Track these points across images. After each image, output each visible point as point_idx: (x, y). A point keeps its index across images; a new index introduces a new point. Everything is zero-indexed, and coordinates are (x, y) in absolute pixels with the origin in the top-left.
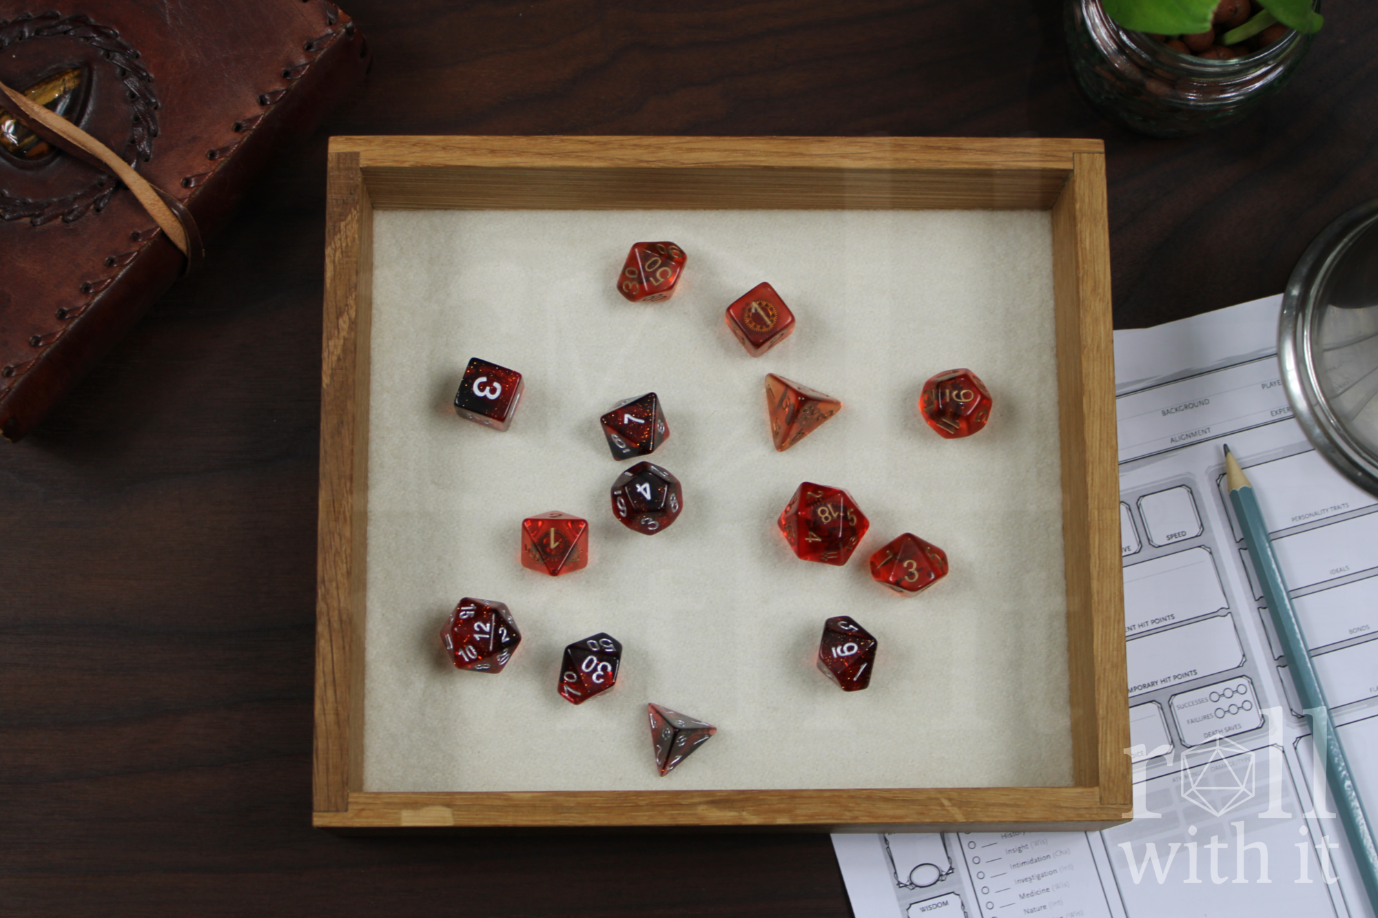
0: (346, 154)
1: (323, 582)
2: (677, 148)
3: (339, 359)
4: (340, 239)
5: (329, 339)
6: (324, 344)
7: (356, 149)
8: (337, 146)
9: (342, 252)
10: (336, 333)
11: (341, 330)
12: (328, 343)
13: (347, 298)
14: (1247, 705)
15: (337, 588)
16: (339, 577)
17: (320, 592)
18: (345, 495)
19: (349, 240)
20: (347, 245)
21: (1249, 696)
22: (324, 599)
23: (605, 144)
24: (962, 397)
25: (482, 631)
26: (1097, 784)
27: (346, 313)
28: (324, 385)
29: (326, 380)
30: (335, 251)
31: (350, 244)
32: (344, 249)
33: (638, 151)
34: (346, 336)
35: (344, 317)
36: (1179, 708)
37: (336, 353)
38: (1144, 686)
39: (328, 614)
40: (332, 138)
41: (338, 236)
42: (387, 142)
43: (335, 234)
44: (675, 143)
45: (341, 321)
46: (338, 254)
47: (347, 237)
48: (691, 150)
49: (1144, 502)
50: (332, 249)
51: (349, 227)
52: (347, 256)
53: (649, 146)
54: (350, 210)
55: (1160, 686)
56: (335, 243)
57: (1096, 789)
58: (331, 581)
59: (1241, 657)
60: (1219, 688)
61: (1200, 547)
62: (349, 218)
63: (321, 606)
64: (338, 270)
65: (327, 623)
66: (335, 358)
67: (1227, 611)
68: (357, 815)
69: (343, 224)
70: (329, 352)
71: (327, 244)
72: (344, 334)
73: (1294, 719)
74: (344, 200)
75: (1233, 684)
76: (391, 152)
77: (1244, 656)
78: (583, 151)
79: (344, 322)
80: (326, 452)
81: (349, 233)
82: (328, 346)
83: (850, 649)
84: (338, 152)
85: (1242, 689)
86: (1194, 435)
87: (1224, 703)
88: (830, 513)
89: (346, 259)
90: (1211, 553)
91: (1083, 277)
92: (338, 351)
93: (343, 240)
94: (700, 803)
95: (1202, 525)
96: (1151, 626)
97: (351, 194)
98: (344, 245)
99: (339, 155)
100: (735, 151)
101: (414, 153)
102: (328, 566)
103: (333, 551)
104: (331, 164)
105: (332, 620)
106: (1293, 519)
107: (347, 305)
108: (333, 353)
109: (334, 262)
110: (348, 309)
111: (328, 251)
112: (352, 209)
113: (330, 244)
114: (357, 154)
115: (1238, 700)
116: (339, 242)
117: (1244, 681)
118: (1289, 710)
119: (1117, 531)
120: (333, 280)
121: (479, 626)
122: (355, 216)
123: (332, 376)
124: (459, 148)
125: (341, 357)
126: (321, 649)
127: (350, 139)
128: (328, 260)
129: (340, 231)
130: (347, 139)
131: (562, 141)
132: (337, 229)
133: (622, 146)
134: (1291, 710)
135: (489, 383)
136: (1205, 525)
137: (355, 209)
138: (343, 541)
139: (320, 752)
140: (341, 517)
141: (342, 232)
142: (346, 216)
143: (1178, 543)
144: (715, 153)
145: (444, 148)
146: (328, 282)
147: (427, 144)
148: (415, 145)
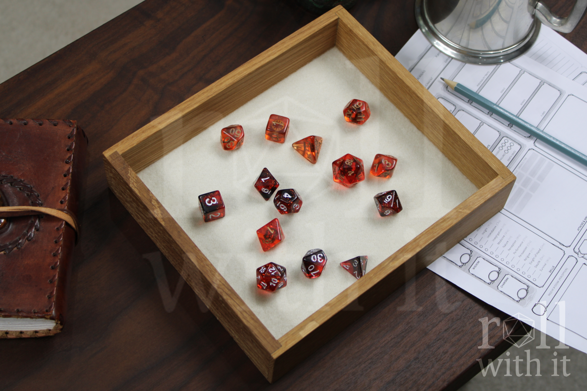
0: (112, 154)
2: (217, 86)
3: (162, 214)
4: (132, 179)
5: (153, 210)
7: (114, 151)
8: (107, 154)
9: (136, 183)
10: (154, 207)
11: (155, 205)
12: (154, 212)
13: (149, 195)
14: (512, 144)
18: (198, 252)
19: (135, 178)
20: (136, 180)
21: (510, 141)
23: (193, 99)
24: (359, 105)
25: (273, 271)
26: (498, 175)
27: (152, 199)
28: (164, 225)
29: (163, 223)
30: (133, 184)
31: (136, 179)
32: (136, 182)
33: (205, 94)
34: (158, 206)
35: (153, 201)
37: (159, 213)
40: (104, 153)
41: (130, 179)
42: (123, 142)
43: (129, 179)
44: (215, 85)
45: (153, 203)
46: (135, 184)
47: (133, 177)
48: (222, 84)
50: (131, 184)
51: (132, 174)
52: (138, 183)
53: (207, 91)
54: (128, 169)
56: (131, 182)
57: (499, 176)
58: (216, 281)
59: (498, 132)
60: (500, 145)
61: (459, 111)
62: (129, 171)
64: (139, 189)
66: (160, 215)
67: (482, 123)
68: (287, 344)
69: (129, 175)
70: (157, 214)
71: (128, 184)
73: (528, 139)
74: (123, 168)
75: (503, 141)
76: (127, 144)
77: (498, 131)
78: (188, 105)
79: (154, 202)
80: (181, 244)
81: (133, 176)
82: (155, 213)
83: (389, 198)
84: (109, 155)
85: (506, 141)
86: (429, 82)
87: (505, 148)
88: (350, 162)
89: (139, 184)
90: (463, 111)
91: (367, 43)
93: (133, 179)
94: (389, 263)
95: (454, 105)
97: (124, 164)
98: (134, 180)
99: (110, 156)
100: (235, 75)
101: (134, 140)
103: (209, 271)
104: (110, 160)
106: (478, 86)
107: (151, 197)
108: (158, 214)
109: (136, 187)
110: (152, 198)
111: (131, 185)
112: (128, 168)
113: (130, 183)
114: (116, 152)
115: (508, 144)
116: (132, 180)
117: (504, 138)
118: (525, 138)
119: (439, 103)
120: (140, 192)
121: (271, 270)
122: (131, 170)
124: (148, 129)
125: (162, 213)
127: (110, 149)
128: (133, 188)
129: (130, 177)
130: (109, 150)
131: (179, 106)
132: (128, 177)
133: (199, 96)
134: (525, 137)
135: (211, 199)
136: (454, 104)
137: (129, 168)
138: (210, 266)
139: (257, 334)
141: (131, 177)
142: (128, 171)
144: (229, 80)
145: (143, 132)
146: (138, 194)
147: (136, 134)
148: (133, 137)
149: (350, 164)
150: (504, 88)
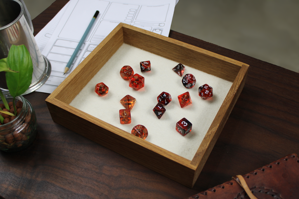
0: (193, 165)
1: (233, 95)
2: (123, 134)
3: (214, 127)
5: (214, 132)
6: (216, 131)
7: (190, 165)
8: (194, 167)
13: (207, 137)
14: (90, 47)
15: (231, 93)
16: (230, 94)
22: (234, 92)
23: (136, 141)
27: (208, 135)
28: (219, 124)
29: (218, 125)
30: (205, 147)
33: (131, 137)
40: (195, 170)
41: (203, 149)
42: (183, 163)
43: (204, 150)
45: (210, 134)
46: (205, 146)
48: (120, 132)
53: (128, 137)
57: (123, 26)
58: (232, 94)
64: (206, 143)
66: (215, 128)
68: (241, 63)
69: (201, 151)
71: (206, 150)
72: (211, 131)
74: (198, 156)
76: (183, 161)
77: (85, 52)
80: (224, 114)
88: (136, 77)
89: (204, 144)
92: (213, 129)
97: (196, 156)
98: (203, 147)
99: (195, 165)
104: (197, 165)
109: (207, 145)
111: (207, 147)
117: (88, 50)
123: (217, 125)
127: (191, 168)
129: (202, 150)
133: (133, 139)
134: (85, 45)
142: (200, 152)
145: (171, 156)
146: (209, 142)
147: (174, 159)
148: (177, 160)
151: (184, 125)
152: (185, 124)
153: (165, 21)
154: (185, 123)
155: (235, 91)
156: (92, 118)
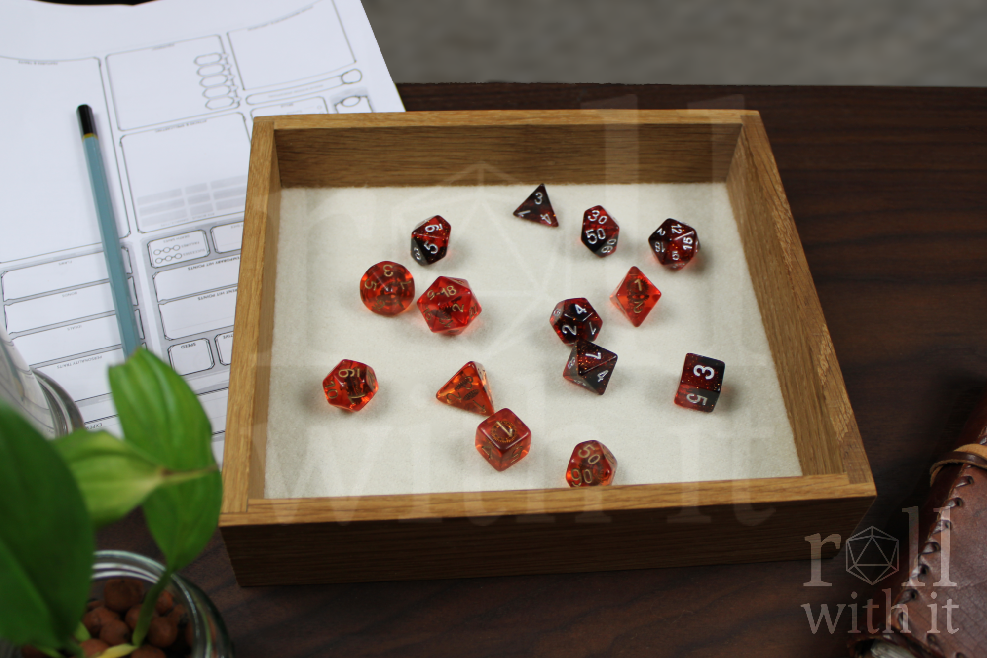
0: (860, 482)
1: (790, 219)
2: (591, 500)
3: (821, 341)
4: (845, 420)
5: (831, 355)
6: (833, 351)
7: (853, 486)
8: (868, 488)
9: (841, 412)
10: (827, 358)
11: (825, 360)
12: (831, 351)
13: (827, 380)
14: (157, 252)
15: (780, 216)
16: (780, 221)
17: (790, 214)
18: (790, 264)
19: (838, 420)
20: (838, 416)
21: (154, 257)
22: (786, 210)
23: (653, 501)
26: (276, 132)
27: (825, 371)
28: (825, 326)
29: (825, 328)
30: (846, 412)
31: (837, 417)
32: (840, 413)
34: (820, 356)
35: (825, 368)
36: (204, 250)
37: (824, 346)
38: (225, 261)
39: (781, 203)
40: (875, 493)
41: (847, 421)
42: (831, 493)
43: (850, 423)
44: (595, 504)
45: (827, 365)
46: (843, 410)
47: (840, 421)
49: (210, 365)
50: (849, 413)
51: (841, 429)
52: (836, 408)
53: (617, 500)
54: (844, 441)
55: (214, 261)
56: (848, 417)
57: (276, 127)
58: (785, 219)
59: (156, 277)
60: (174, 261)
61: (172, 339)
62: (843, 435)
63: (787, 206)
64: (840, 399)
65: (780, 198)
66: (823, 342)
67: (159, 303)
68: (733, 115)
69: (846, 431)
70: (829, 346)
71: (853, 416)
72: (823, 357)
73: (128, 246)
74: (851, 448)
75: (165, 263)
76: (826, 485)
77: (154, 279)
78: (670, 494)
79: (824, 365)
80: (811, 287)
81: (839, 424)
82: (830, 349)
84: (867, 483)
85: (159, 261)
87: (173, 253)
89: (836, 406)
90: (165, 336)
92: (822, 347)
93: (843, 420)
95: (169, 353)
96: (216, 293)
97: (847, 452)
98: (841, 416)
99: (865, 480)
101: (807, 485)
102: (789, 227)
103: (788, 234)
104: (869, 475)
105: (778, 200)
106: (101, 357)
107: (826, 376)
108: (826, 345)
109: (844, 403)
110: (824, 373)
111: (850, 411)
112: (842, 442)
113: (851, 416)
114: (852, 482)
115: (163, 255)
116: (845, 418)
117: (156, 265)
120: (841, 393)
122: (839, 437)
123: (822, 331)
124: (772, 491)
125: (819, 343)
126: (780, 186)
127: (860, 493)
128: (849, 405)
129: (847, 425)
130: (863, 493)
131: (689, 501)
132: (850, 427)
133: (639, 499)
134: (128, 251)
137: (840, 442)
138: (784, 239)
140: (789, 252)
141: (845, 424)
142: (845, 436)
143: (188, 341)
145: (784, 490)
146: (844, 391)
147: (798, 493)
148: (808, 492)
149: (450, 288)
150: (69, 330)
151: (708, 378)
152: (708, 373)
153: (355, 61)
154: (704, 369)
155: (785, 206)
156: (450, 501)
